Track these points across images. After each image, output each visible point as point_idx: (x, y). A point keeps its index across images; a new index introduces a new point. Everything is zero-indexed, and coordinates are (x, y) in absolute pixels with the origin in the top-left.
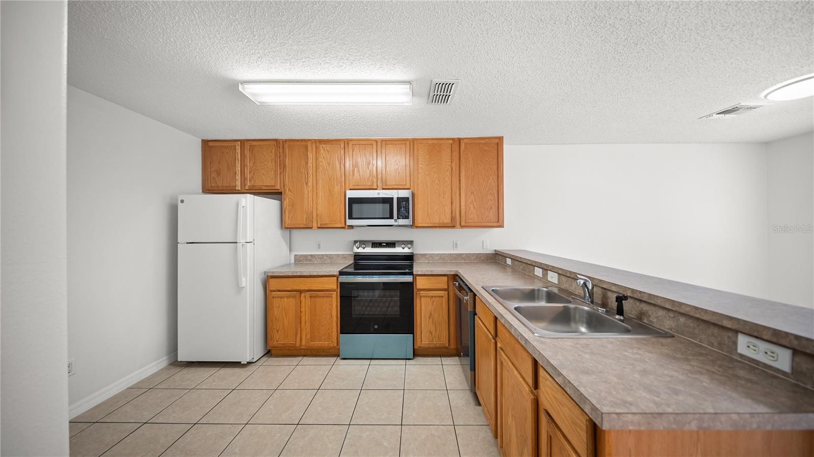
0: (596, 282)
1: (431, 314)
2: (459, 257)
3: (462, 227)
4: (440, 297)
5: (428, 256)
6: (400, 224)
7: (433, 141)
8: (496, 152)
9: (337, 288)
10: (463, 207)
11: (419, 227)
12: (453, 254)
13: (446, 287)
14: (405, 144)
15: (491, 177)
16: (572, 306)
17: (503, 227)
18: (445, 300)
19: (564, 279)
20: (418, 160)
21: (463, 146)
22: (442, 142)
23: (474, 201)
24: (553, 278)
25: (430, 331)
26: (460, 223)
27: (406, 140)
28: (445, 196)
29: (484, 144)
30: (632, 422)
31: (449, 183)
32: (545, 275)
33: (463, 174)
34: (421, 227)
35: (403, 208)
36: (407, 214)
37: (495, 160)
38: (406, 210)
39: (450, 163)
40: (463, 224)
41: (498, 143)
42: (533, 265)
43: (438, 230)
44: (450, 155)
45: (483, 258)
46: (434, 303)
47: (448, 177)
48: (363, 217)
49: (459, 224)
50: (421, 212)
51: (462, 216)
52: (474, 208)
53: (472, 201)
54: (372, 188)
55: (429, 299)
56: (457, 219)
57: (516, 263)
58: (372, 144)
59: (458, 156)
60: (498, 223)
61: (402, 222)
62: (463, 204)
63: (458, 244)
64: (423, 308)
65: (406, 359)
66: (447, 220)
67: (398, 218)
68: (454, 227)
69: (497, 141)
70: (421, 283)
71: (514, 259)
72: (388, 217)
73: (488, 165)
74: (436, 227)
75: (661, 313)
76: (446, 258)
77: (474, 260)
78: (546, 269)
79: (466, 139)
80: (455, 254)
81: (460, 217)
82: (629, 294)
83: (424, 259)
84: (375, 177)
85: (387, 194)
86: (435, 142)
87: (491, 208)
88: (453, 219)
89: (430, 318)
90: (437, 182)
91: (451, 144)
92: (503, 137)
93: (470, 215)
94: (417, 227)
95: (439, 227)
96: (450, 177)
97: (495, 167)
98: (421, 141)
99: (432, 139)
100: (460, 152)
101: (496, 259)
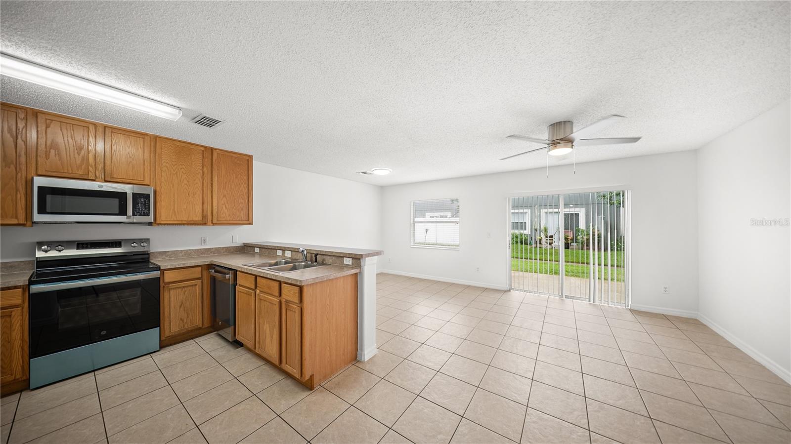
0: (308, 251)
1: (182, 303)
2: (208, 252)
3: (214, 224)
4: (193, 285)
5: (170, 253)
6: (135, 221)
7: (182, 144)
8: (247, 166)
9: (23, 302)
10: (215, 208)
11: (161, 224)
12: (200, 249)
13: (200, 276)
14: (144, 138)
15: (242, 186)
16: (297, 264)
17: (252, 225)
18: (198, 289)
19: (294, 253)
20: (161, 158)
21: (216, 155)
22: (192, 147)
23: (226, 202)
24: (288, 254)
25: (181, 319)
26: (212, 220)
27: (144, 135)
28: (195, 196)
29: (236, 158)
30: (310, 281)
31: (200, 184)
32: (284, 254)
33: (215, 179)
34: (165, 224)
35: (142, 203)
36: (146, 211)
37: (246, 172)
38: (145, 207)
39: (201, 168)
40: (215, 221)
41: (248, 160)
42: (275, 249)
43: (186, 227)
44: (201, 161)
45: (232, 250)
46: (186, 293)
47: (199, 180)
48: (63, 212)
49: (211, 222)
50: (164, 209)
51: (213, 214)
52: (226, 208)
53: (224, 203)
54: (87, 178)
55: (180, 290)
56: (209, 218)
57: (263, 250)
58: (88, 127)
59: (210, 163)
60: (249, 221)
61: (137, 219)
62: (215, 204)
63: (207, 240)
64: (172, 299)
65: (150, 354)
66: (198, 218)
67: (134, 215)
68: (205, 224)
69: (247, 158)
70: (169, 277)
71: (261, 247)
72: (117, 212)
73: (240, 176)
74: (184, 224)
75: (329, 257)
76: (194, 253)
77: (224, 252)
78: (284, 250)
79: (219, 150)
80: (203, 249)
81: (212, 215)
82: (319, 253)
83: (164, 256)
84: (92, 166)
85: (116, 188)
86: (185, 145)
87: (242, 209)
88: (204, 217)
89: (180, 307)
90: (185, 182)
91: (203, 151)
92: (252, 156)
93: (223, 214)
94: (158, 224)
95: (188, 224)
96: (201, 180)
97: (246, 178)
98: (166, 140)
99: (179, 141)
100: (212, 161)
101: (246, 249)
